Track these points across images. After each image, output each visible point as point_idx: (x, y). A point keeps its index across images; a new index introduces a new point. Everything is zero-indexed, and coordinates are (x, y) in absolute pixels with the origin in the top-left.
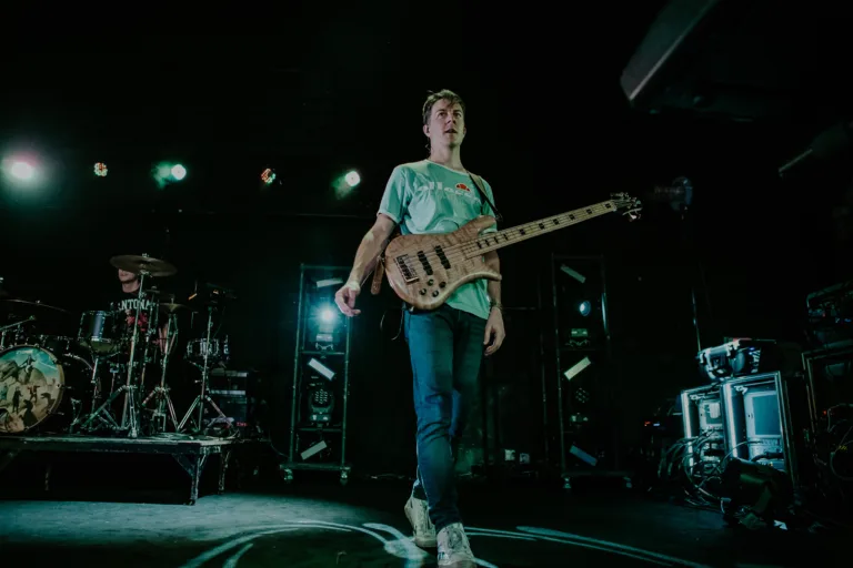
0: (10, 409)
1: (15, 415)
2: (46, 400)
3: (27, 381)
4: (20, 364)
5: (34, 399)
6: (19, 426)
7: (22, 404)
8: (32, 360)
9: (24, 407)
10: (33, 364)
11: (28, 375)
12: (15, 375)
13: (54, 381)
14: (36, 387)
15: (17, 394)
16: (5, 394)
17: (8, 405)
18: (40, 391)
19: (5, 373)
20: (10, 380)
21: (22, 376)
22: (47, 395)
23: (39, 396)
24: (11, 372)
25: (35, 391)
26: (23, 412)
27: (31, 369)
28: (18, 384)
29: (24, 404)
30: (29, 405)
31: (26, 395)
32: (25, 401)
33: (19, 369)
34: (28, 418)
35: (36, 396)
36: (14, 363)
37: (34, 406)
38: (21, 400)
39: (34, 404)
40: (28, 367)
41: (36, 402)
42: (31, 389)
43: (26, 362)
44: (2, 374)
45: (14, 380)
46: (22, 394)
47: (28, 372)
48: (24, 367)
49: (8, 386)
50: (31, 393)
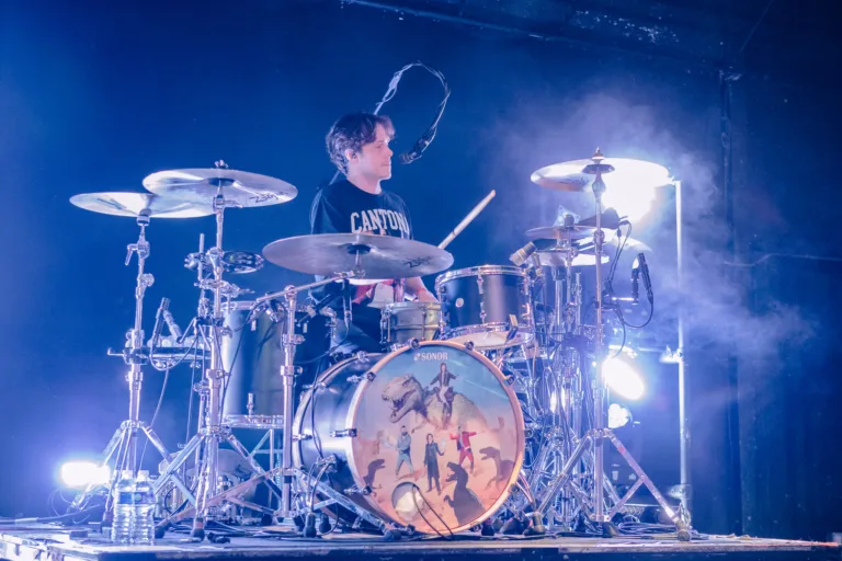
0: (423, 482)
1: (434, 497)
2: (491, 462)
3: (446, 421)
4: (426, 382)
5: (467, 462)
7: (445, 472)
8: (450, 377)
9: (452, 479)
10: (452, 383)
11: (448, 408)
12: (420, 408)
13: (501, 420)
14: (466, 436)
16: (407, 451)
17: (415, 474)
18: (477, 443)
19: (399, 404)
20: (414, 418)
21: (435, 412)
22: (490, 452)
23: (477, 456)
24: (409, 403)
25: (467, 442)
26: (450, 489)
27: (451, 394)
28: (429, 428)
30: (460, 474)
31: (449, 454)
32: (451, 465)
33: (426, 394)
34: (464, 501)
37: (470, 475)
38: (442, 462)
39: (468, 471)
40: (444, 389)
41: (472, 467)
42: (457, 438)
43: (438, 378)
44: (392, 404)
45: (420, 418)
46: (441, 449)
47: (445, 401)
48: (436, 391)
49: (410, 433)
50: (459, 447)
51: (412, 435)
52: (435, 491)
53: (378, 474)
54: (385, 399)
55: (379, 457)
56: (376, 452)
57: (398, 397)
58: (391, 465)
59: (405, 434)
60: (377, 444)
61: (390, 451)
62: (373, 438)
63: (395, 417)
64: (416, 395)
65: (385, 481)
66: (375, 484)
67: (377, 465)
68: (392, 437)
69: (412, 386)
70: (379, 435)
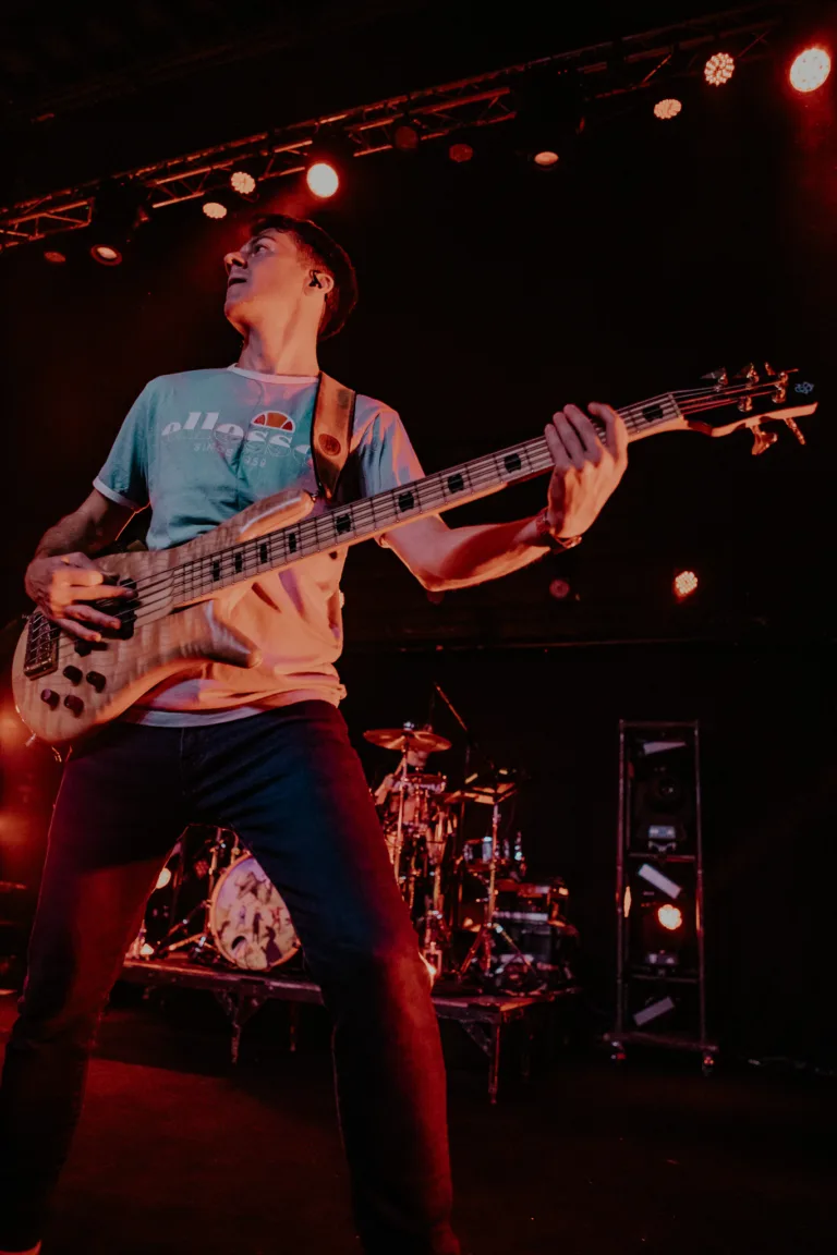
0: (249, 937)
1: (254, 946)
3: (268, 900)
4: (259, 876)
5: (277, 924)
6: (260, 962)
7: (263, 931)
9: (266, 936)
11: (269, 892)
12: (254, 891)
14: (279, 909)
15: (257, 917)
16: (243, 917)
17: (246, 931)
18: (284, 915)
19: (243, 888)
20: (250, 896)
21: (262, 892)
23: (283, 921)
24: (249, 887)
25: (278, 914)
26: (264, 942)
28: (257, 903)
29: (266, 931)
30: (271, 933)
31: (267, 920)
32: (268, 928)
33: (258, 882)
34: (272, 951)
35: (278, 920)
36: (252, 874)
37: (277, 935)
38: (262, 924)
39: (277, 932)
41: (279, 929)
42: (272, 911)
44: (238, 889)
45: (253, 896)
46: (263, 916)
49: (246, 905)
50: (274, 916)
51: (247, 908)
52: (255, 943)
53: (226, 929)
54: (236, 886)
55: (229, 919)
56: (227, 916)
57: (243, 884)
58: (234, 925)
59: (244, 907)
60: (227, 913)
61: (234, 918)
62: (227, 907)
63: (240, 897)
64: (253, 883)
65: (229, 935)
66: (224, 935)
67: (226, 924)
68: (237, 909)
69: (252, 878)
70: (230, 906)
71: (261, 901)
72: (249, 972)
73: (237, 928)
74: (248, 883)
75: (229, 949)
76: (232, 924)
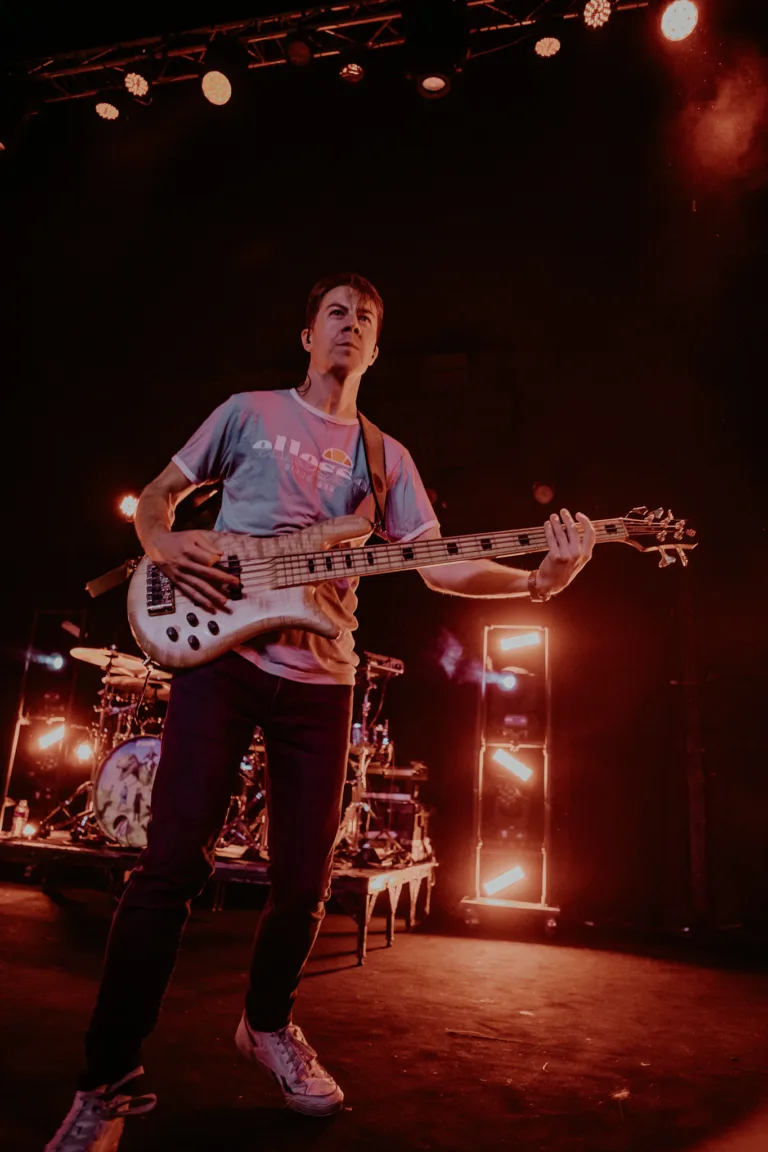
0: (131, 816)
1: (135, 824)
4: (141, 759)
7: (143, 810)
12: (136, 773)
15: (139, 797)
16: (125, 797)
17: (127, 811)
19: (125, 770)
20: (131, 778)
21: (144, 775)
24: (131, 768)
28: (139, 785)
29: (147, 811)
33: (140, 764)
36: (134, 757)
38: (143, 804)
40: (150, 763)
43: (148, 756)
44: (121, 771)
45: (134, 778)
46: (143, 796)
47: (149, 769)
48: (146, 763)
49: (127, 785)
51: (129, 789)
52: (136, 822)
53: (108, 809)
54: (118, 767)
55: (111, 799)
56: (108, 797)
57: (125, 766)
58: (115, 805)
59: (126, 787)
60: (110, 793)
61: (116, 798)
62: (109, 788)
63: (122, 778)
64: (135, 765)
65: (111, 815)
66: (106, 814)
67: (108, 804)
68: (119, 789)
69: (133, 760)
70: (112, 787)
71: (142, 782)
72: (132, 849)
73: (119, 807)
74: (130, 765)
75: (111, 828)
76: (113, 804)
